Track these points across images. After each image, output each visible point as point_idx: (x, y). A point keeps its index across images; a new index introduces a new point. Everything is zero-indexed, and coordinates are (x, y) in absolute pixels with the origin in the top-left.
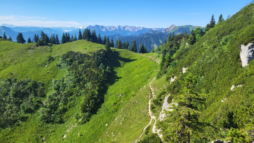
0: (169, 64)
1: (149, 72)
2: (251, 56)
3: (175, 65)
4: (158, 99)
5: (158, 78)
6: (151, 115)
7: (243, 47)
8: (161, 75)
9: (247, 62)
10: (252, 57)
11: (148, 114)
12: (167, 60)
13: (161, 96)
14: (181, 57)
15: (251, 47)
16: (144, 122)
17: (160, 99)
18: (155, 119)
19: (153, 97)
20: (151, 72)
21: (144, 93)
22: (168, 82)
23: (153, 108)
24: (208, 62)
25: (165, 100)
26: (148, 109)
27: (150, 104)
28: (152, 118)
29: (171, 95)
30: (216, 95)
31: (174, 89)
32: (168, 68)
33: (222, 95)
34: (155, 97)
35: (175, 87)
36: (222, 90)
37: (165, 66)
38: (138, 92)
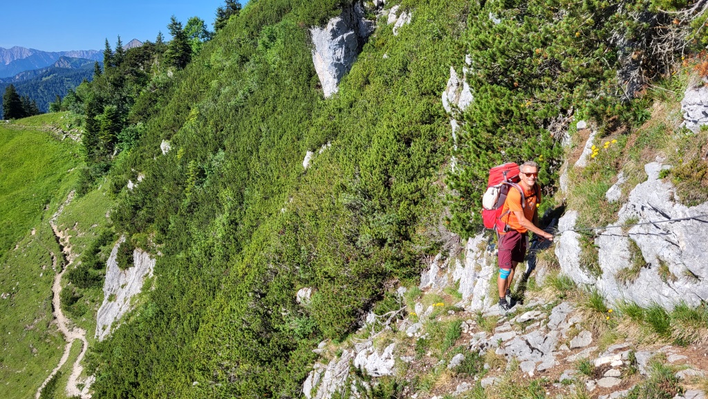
0: (115, 140)
1: (48, 181)
2: (342, 61)
3: (137, 138)
4: (85, 264)
5: (83, 191)
6: (65, 331)
7: (316, 32)
8: (91, 179)
9: (336, 81)
10: (345, 62)
11: (56, 327)
12: (103, 125)
13: (100, 251)
14: (150, 109)
15: (337, 32)
16: (39, 363)
17: (94, 261)
18: (84, 339)
19: (71, 262)
20: (58, 176)
21: (29, 257)
22: (118, 200)
23: (70, 301)
24: (229, 104)
25: (111, 262)
26: (53, 310)
27: (58, 289)
28: (72, 340)
29: (128, 238)
30: (266, 199)
31: (134, 214)
32: (113, 151)
33: (280, 192)
34: (75, 260)
35: (136, 208)
36: (278, 178)
37: (101, 148)
38: (8, 257)
